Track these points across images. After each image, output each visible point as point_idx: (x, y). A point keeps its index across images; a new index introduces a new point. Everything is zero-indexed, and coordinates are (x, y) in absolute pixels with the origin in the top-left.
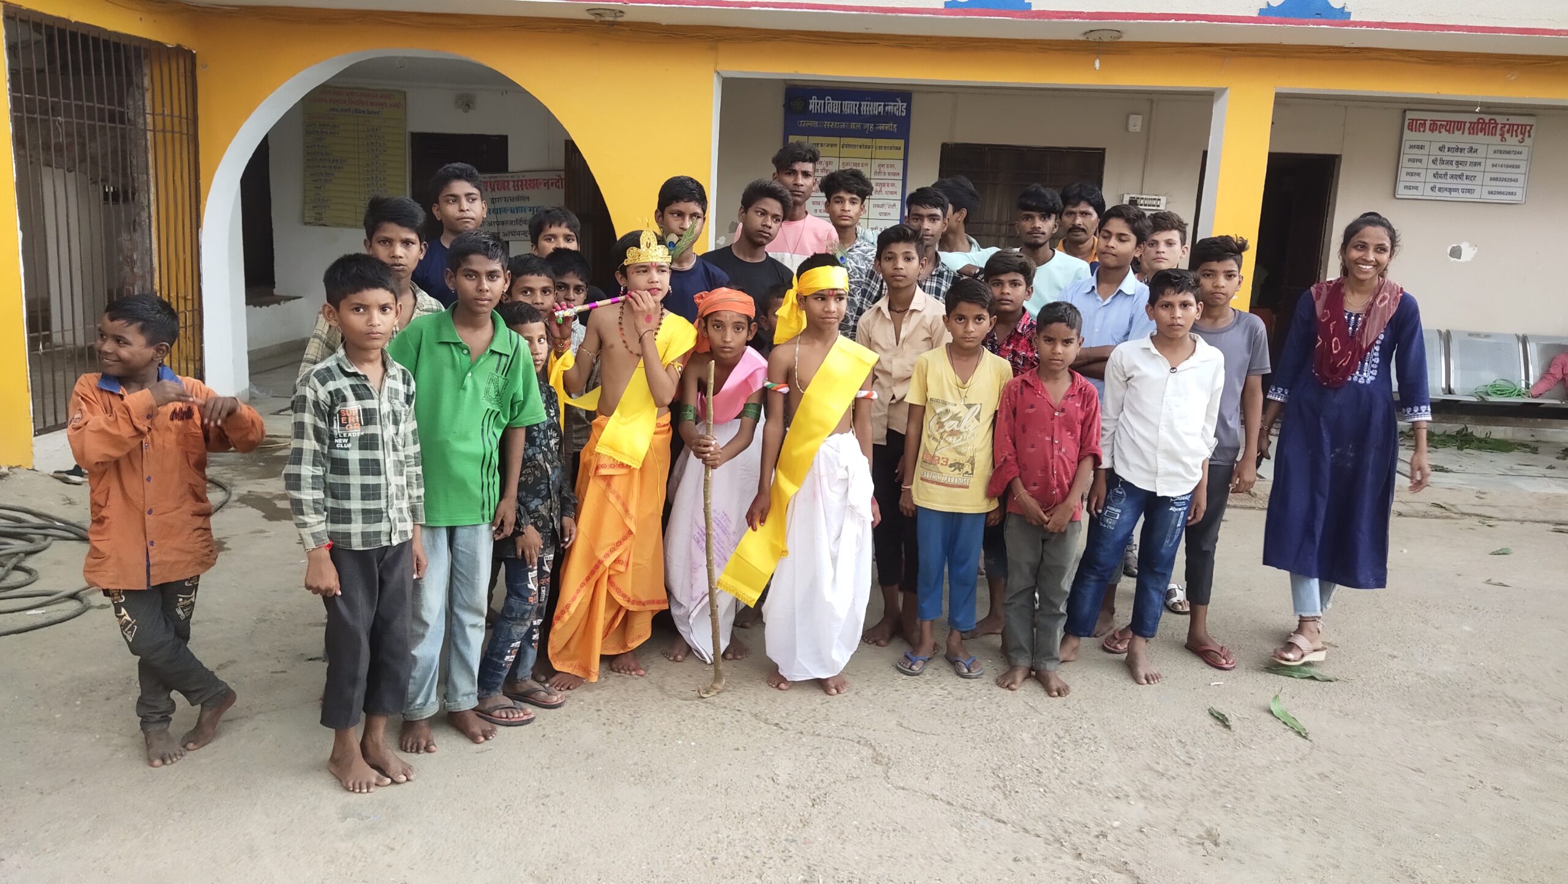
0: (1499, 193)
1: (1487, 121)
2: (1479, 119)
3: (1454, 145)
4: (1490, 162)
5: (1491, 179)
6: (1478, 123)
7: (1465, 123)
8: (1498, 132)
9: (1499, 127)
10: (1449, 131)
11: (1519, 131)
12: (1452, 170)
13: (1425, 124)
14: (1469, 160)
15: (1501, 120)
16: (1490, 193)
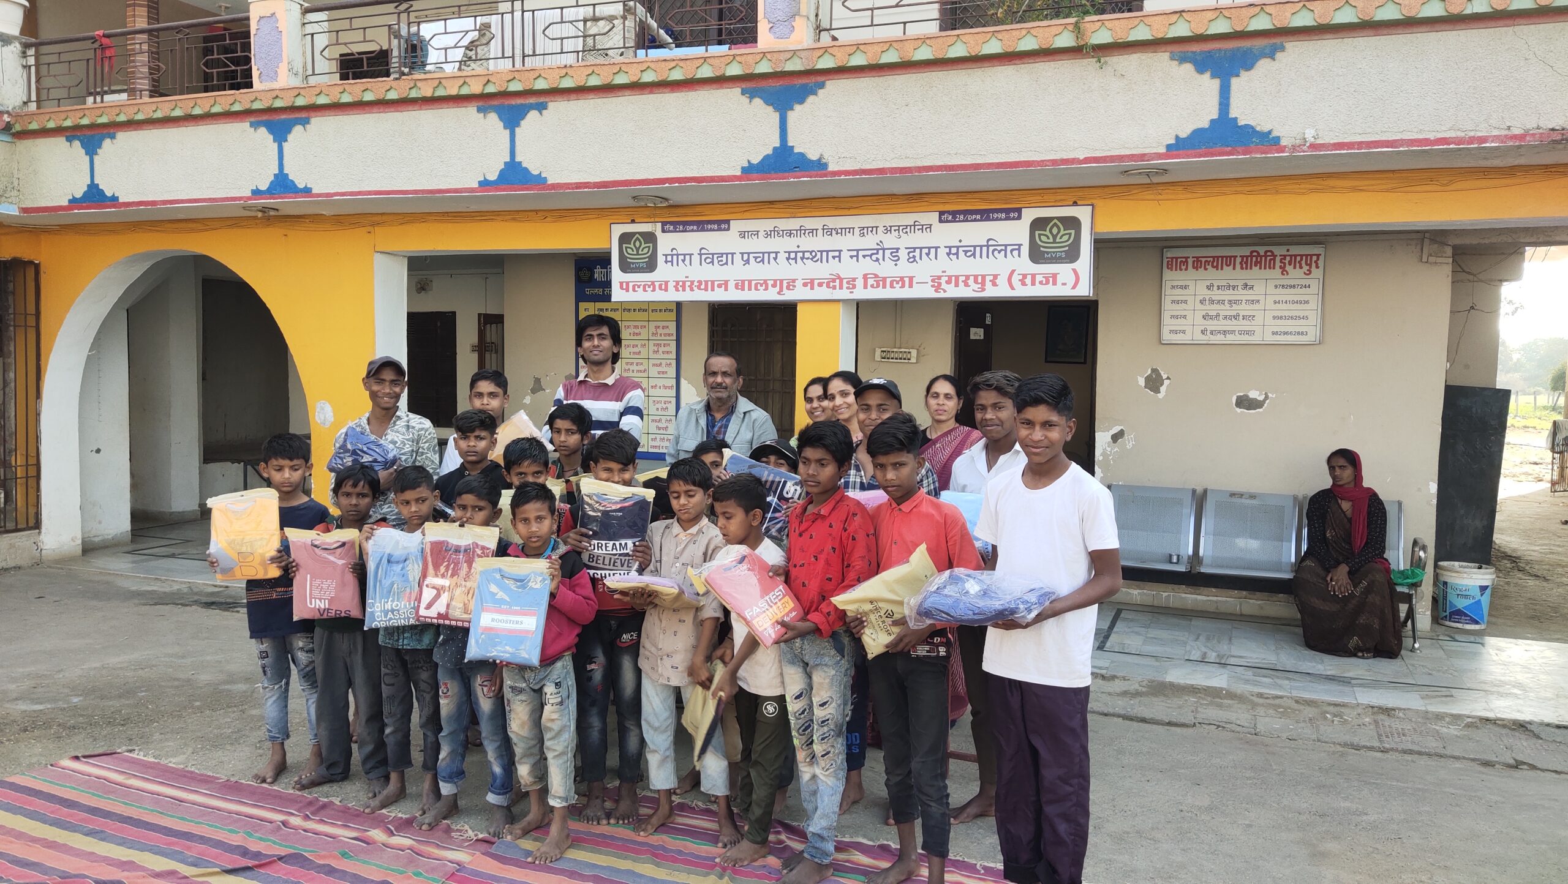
0: (1285, 333)
1: (1262, 253)
2: (1252, 252)
3: (1224, 283)
4: (1270, 300)
5: (1274, 318)
6: (1251, 256)
7: (1235, 257)
8: (1278, 264)
9: (1278, 259)
10: (1217, 267)
11: (1303, 262)
12: (1225, 310)
13: (1187, 262)
14: (1244, 298)
15: (1279, 251)
16: (1273, 333)
